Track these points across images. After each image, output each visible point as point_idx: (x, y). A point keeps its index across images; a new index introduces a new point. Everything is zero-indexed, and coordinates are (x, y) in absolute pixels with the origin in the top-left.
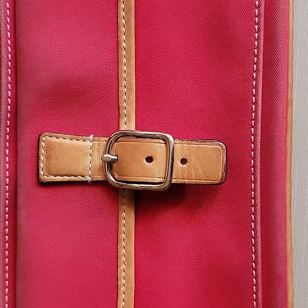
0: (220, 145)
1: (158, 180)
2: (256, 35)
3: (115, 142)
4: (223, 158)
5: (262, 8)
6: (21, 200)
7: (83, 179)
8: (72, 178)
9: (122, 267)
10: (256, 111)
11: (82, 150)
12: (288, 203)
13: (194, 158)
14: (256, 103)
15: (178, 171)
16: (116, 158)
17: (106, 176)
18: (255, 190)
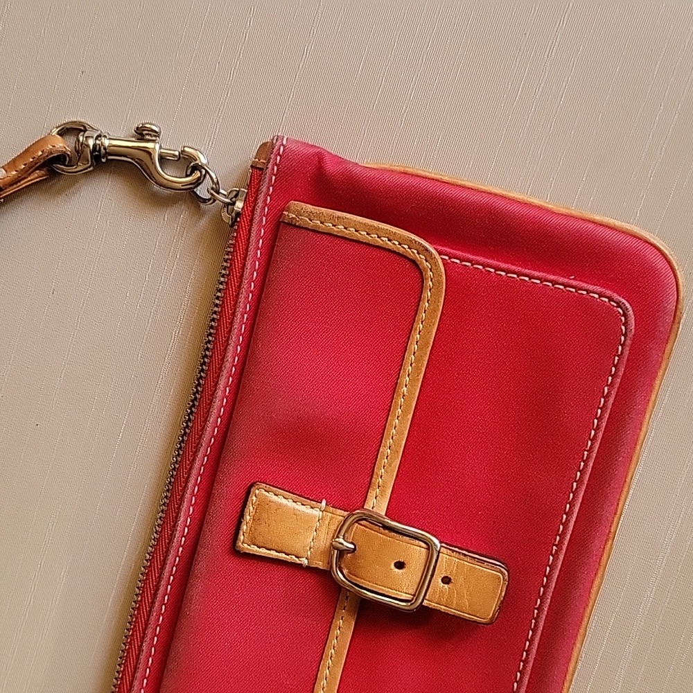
0: (502, 573)
1: (404, 596)
2: (593, 432)
3: (356, 522)
4: (501, 591)
5: (611, 400)
6: (201, 566)
7: (297, 561)
8: (282, 556)
10: (563, 535)
11: (308, 519)
13: (461, 579)
14: (565, 524)
15: (435, 592)
16: (352, 546)
17: (330, 563)
18: (531, 641)
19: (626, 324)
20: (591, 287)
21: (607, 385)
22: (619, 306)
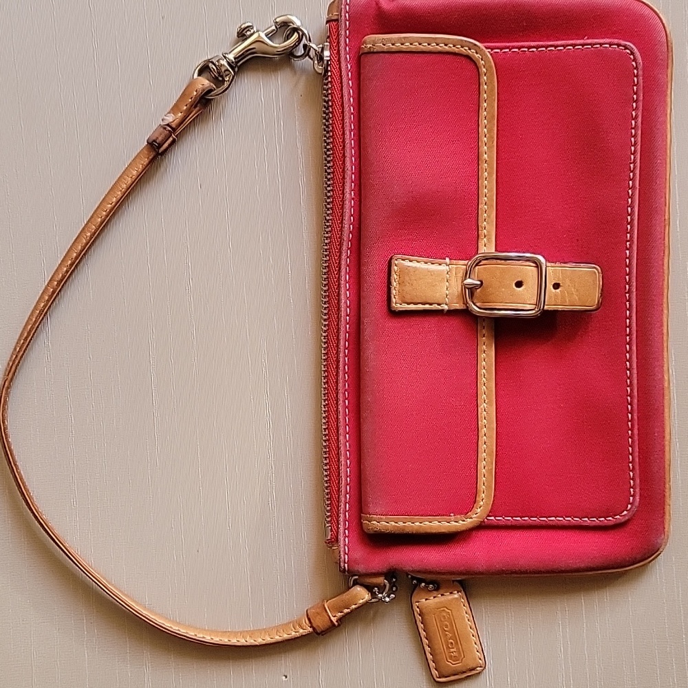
0: (595, 268)
1: (529, 307)
2: (633, 148)
3: (477, 265)
4: (599, 282)
5: (640, 120)
6: (368, 331)
7: (439, 307)
8: (427, 307)
9: (482, 406)
10: (631, 232)
11: (440, 273)
12: (665, 331)
13: (568, 282)
14: (631, 223)
15: (550, 297)
16: (479, 283)
17: (466, 303)
18: (630, 318)
19: (635, 60)
20: (601, 41)
21: (634, 110)
22: (626, 48)
